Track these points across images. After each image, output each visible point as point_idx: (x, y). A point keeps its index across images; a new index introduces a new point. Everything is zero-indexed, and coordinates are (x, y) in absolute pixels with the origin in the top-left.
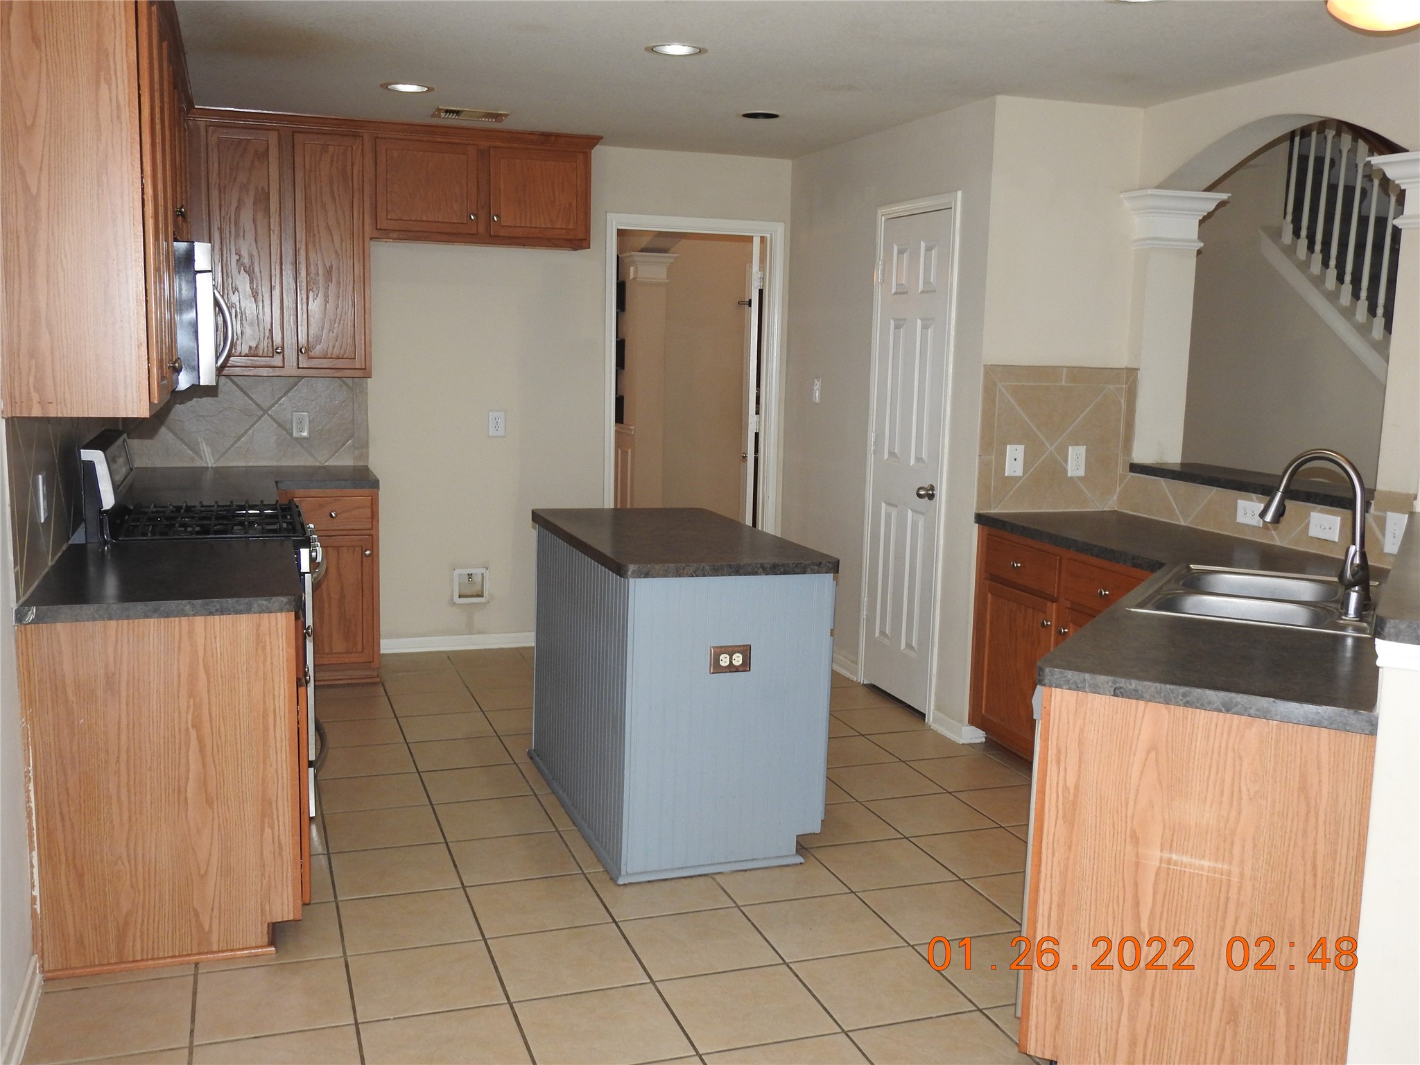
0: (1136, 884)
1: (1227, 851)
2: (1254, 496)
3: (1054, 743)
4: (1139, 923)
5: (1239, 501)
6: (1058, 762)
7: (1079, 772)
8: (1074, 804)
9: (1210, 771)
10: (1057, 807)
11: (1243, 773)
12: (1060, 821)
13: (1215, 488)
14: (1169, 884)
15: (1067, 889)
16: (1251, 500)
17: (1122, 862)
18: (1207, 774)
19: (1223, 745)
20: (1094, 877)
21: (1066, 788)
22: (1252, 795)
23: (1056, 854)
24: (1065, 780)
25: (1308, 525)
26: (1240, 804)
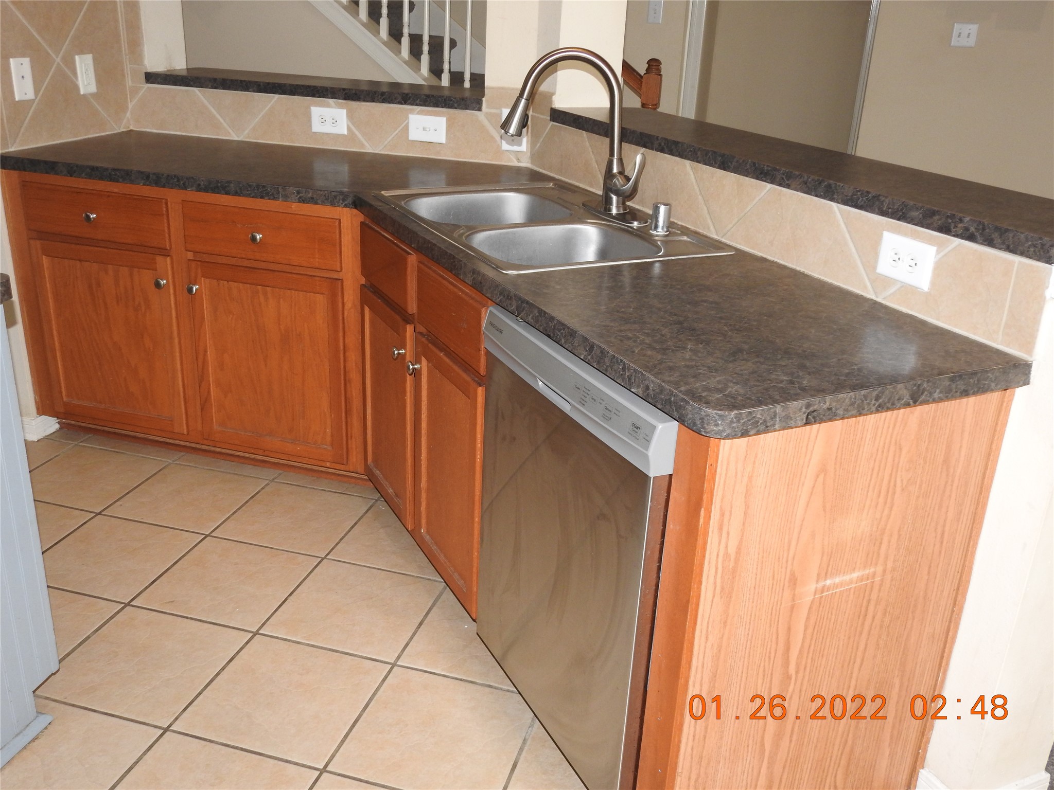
0: (789, 629)
1: (875, 553)
2: (331, 101)
3: (718, 507)
4: (788, 667)
5: (312, 108)
6: (721, 529)
7: (743, 530)
8: (734, 571)
9: (871, 477)
10: (715, 583)
11: (900, 465)
12: (717, 599)
13: (277, 96)
14: (820, 613)
15: (718, 671)
16: (328, 106)
17: (778, 613)
18: (868, 479)
19: (887, 441)
20: (749, 643)
21: (727, 555)
22: (904, 486)
23: (710, 638)
24: (726, 547)
25: (407, 128)
26: (893, 499)
